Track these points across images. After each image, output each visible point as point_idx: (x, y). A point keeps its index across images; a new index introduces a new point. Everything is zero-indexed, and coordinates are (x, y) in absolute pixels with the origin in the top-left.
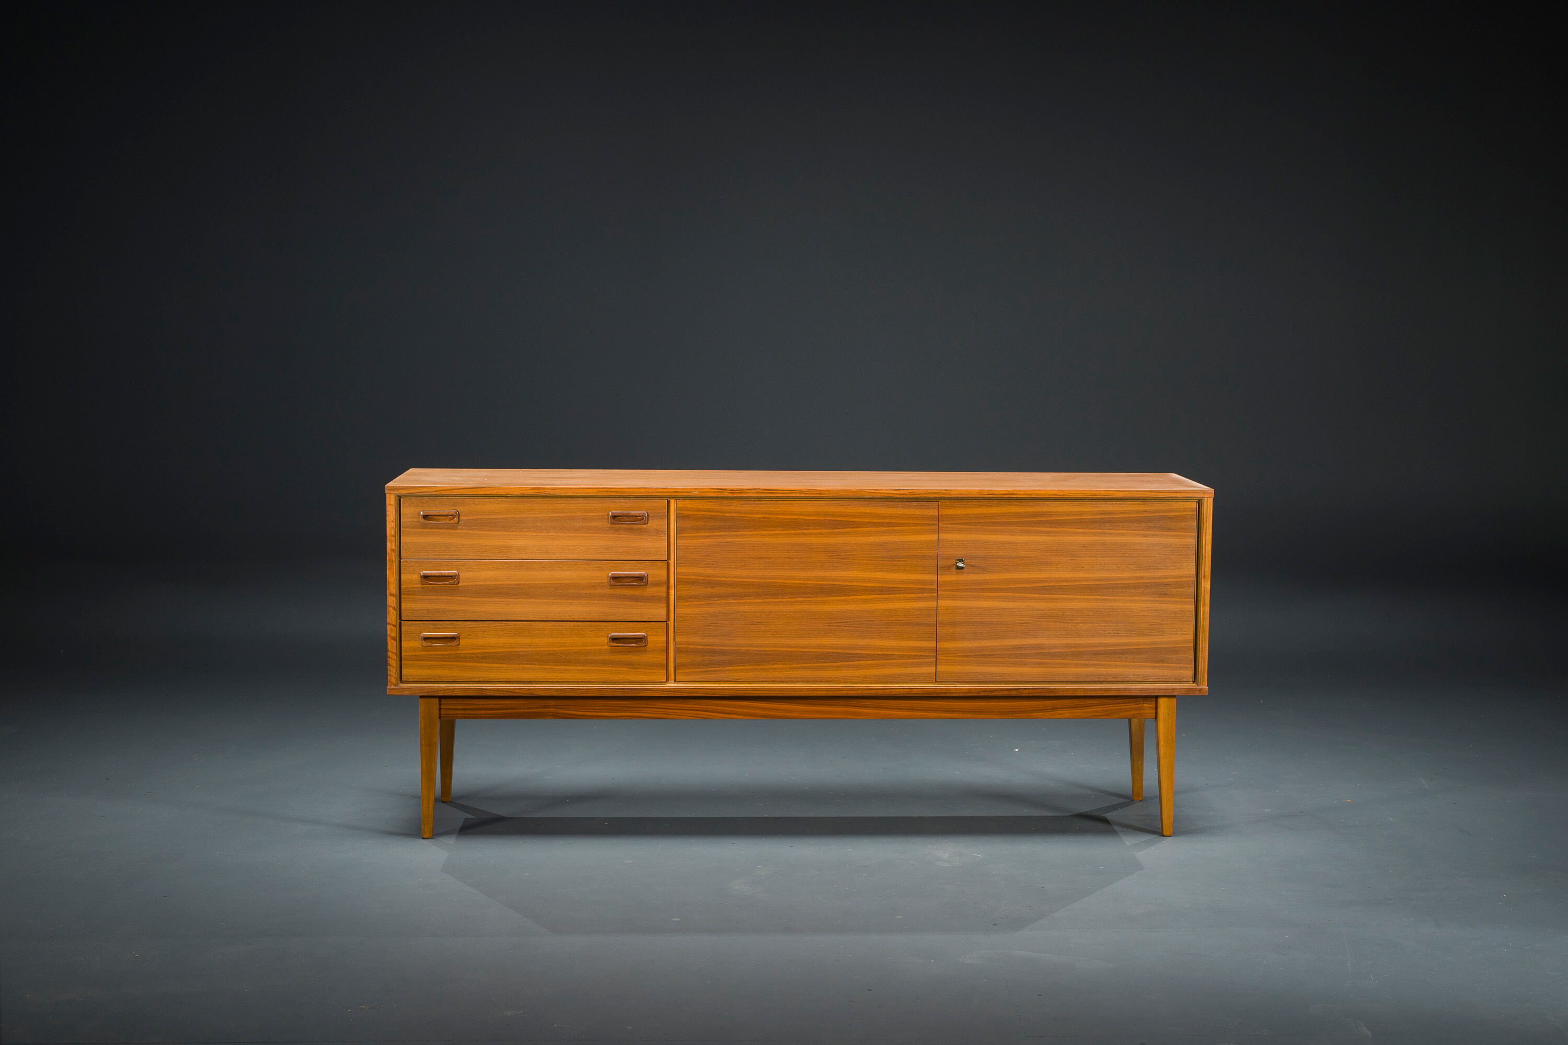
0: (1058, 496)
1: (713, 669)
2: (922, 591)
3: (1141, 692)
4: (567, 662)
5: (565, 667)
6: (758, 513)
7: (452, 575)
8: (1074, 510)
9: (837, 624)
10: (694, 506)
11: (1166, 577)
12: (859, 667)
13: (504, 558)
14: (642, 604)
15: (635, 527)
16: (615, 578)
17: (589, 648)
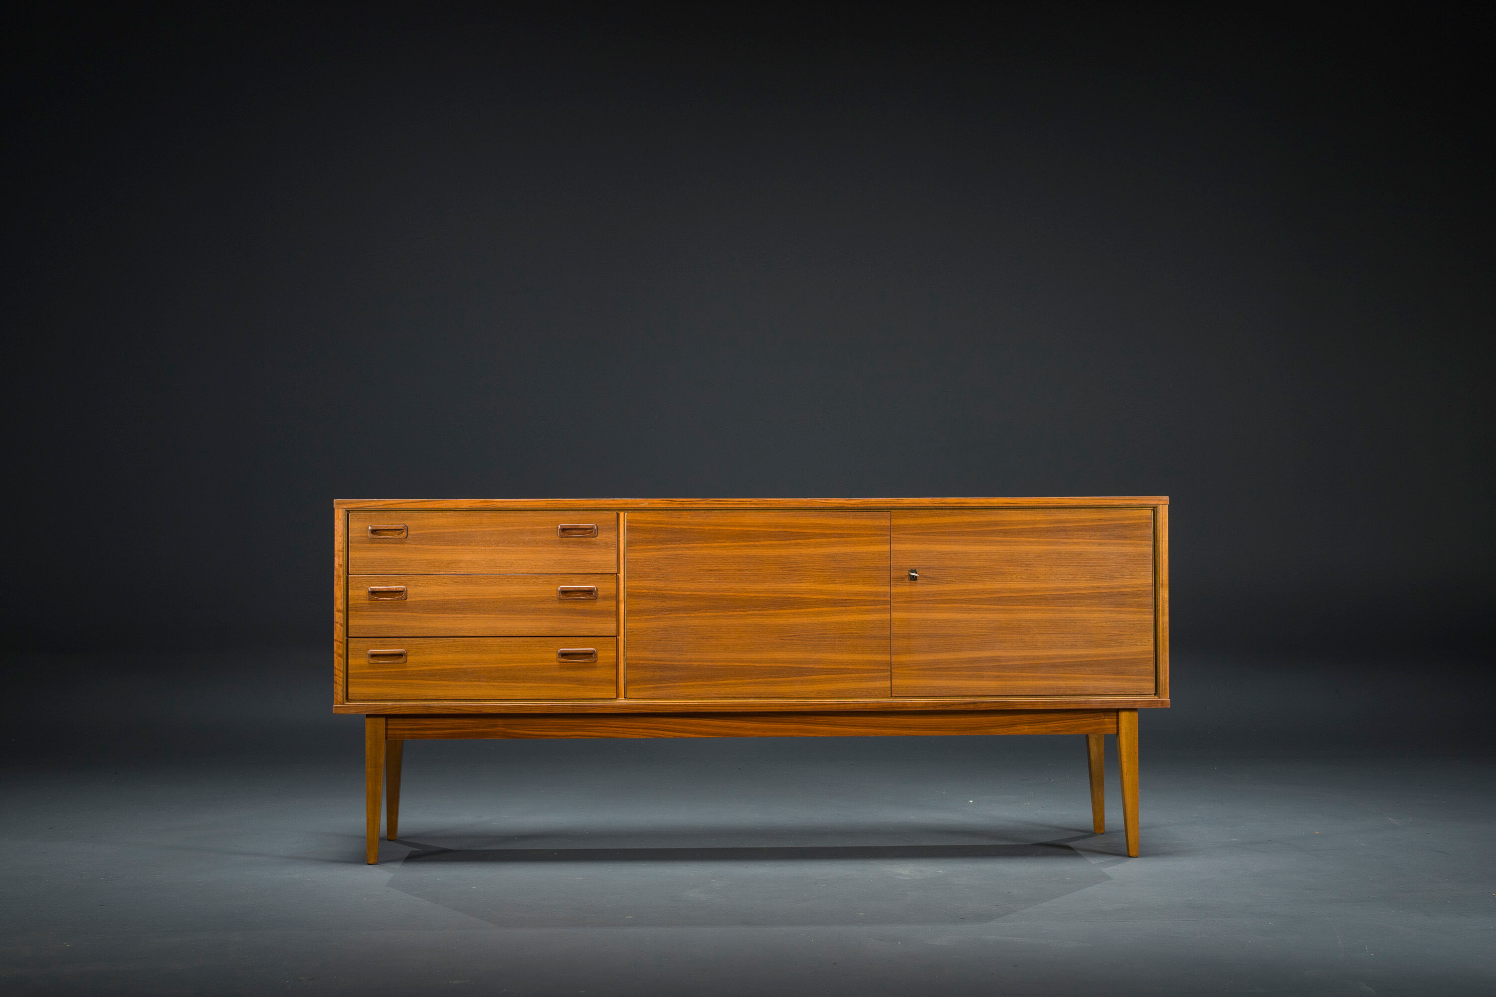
0: (1011, 505)
1: (663, 685)
2: (875, 603)
3: (1102, 704)
4: (515, 679)
5: (513, 684)
6: (708, 525)
7: (400, 590)
8: (1028, 519)
9: (790, 638)
10: (644, 519)
11: (1124, 587)
12: (813, 682)
13: (453, 574)
14: (592, 618)
15: (584, 540)
16: (564, 592)
17: (538, 664)
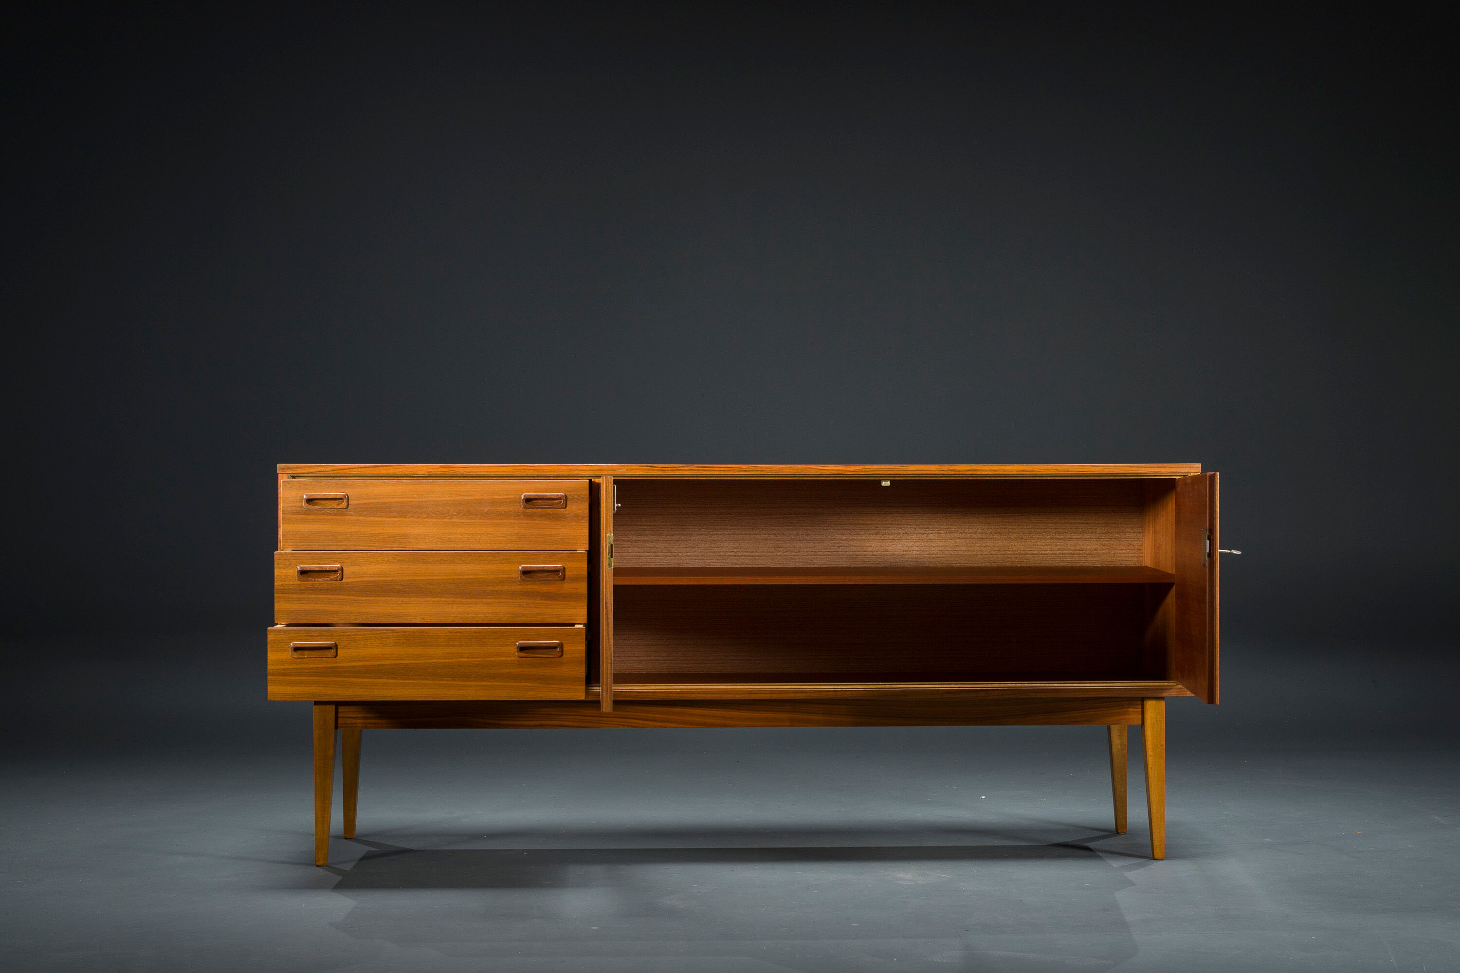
7: (334, 569)
13: (400, 549)
14: (558, 603)
15: (551, 511)
16: (525, 572)
17: (493, 659)
